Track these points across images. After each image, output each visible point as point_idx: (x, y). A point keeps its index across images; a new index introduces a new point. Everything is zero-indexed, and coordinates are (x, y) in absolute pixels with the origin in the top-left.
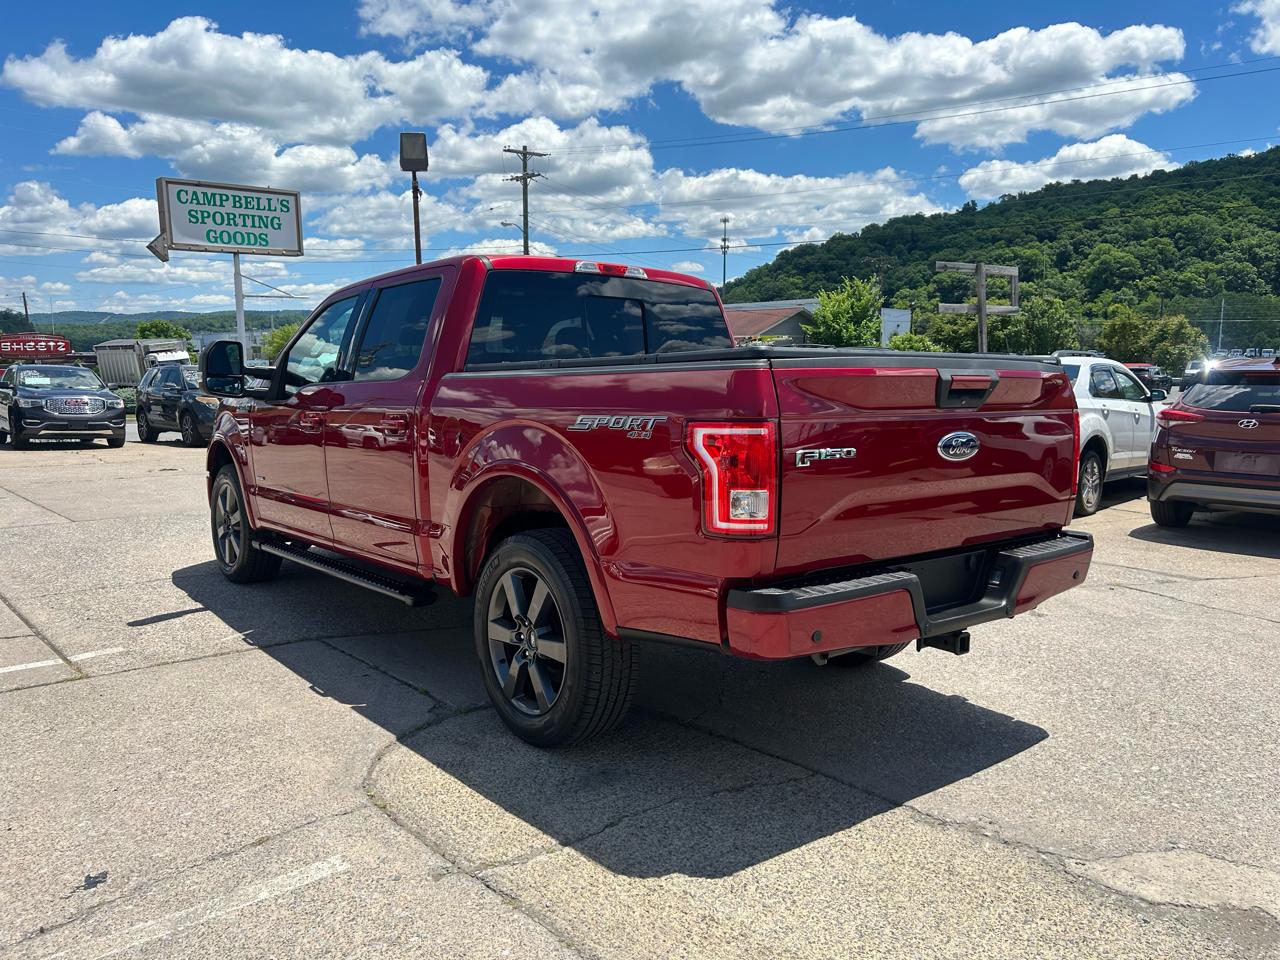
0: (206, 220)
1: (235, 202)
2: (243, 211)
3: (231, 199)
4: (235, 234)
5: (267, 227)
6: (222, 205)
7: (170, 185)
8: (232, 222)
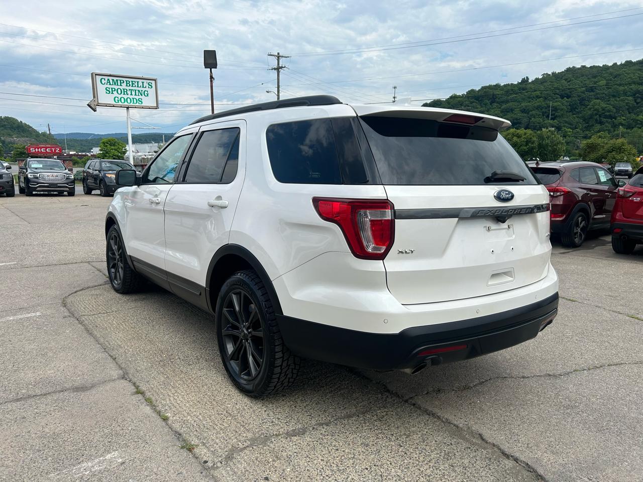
0: (114, 92)
1: (127, 84)
4: (127, 99)
5: (142, 95)
6: (121, 85)
7: (97, 76)
8: (125, 93)
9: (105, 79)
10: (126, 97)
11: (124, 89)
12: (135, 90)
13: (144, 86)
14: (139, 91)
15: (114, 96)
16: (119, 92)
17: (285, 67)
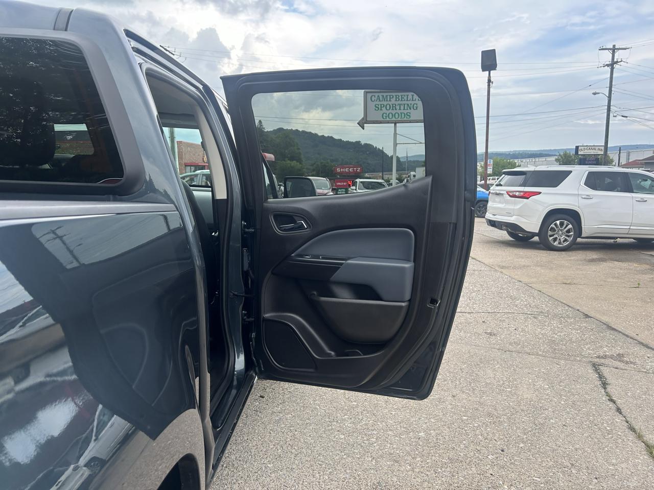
0: (382, 108)
1: (396, 98)
2: (400, 102)
3: (395, 97)
4: (395, 114)
5: (410, 109)
6: (390, 101)
7: (368, 94)
8: (394, 108)
9: (375, 96)
10: (394, 112)
11: (393, 105)
12: (404, 104)
13: (414, 99)
14: (408, 105)
15: (382, 112)
16: (388, 108)
17: (622, 61)
